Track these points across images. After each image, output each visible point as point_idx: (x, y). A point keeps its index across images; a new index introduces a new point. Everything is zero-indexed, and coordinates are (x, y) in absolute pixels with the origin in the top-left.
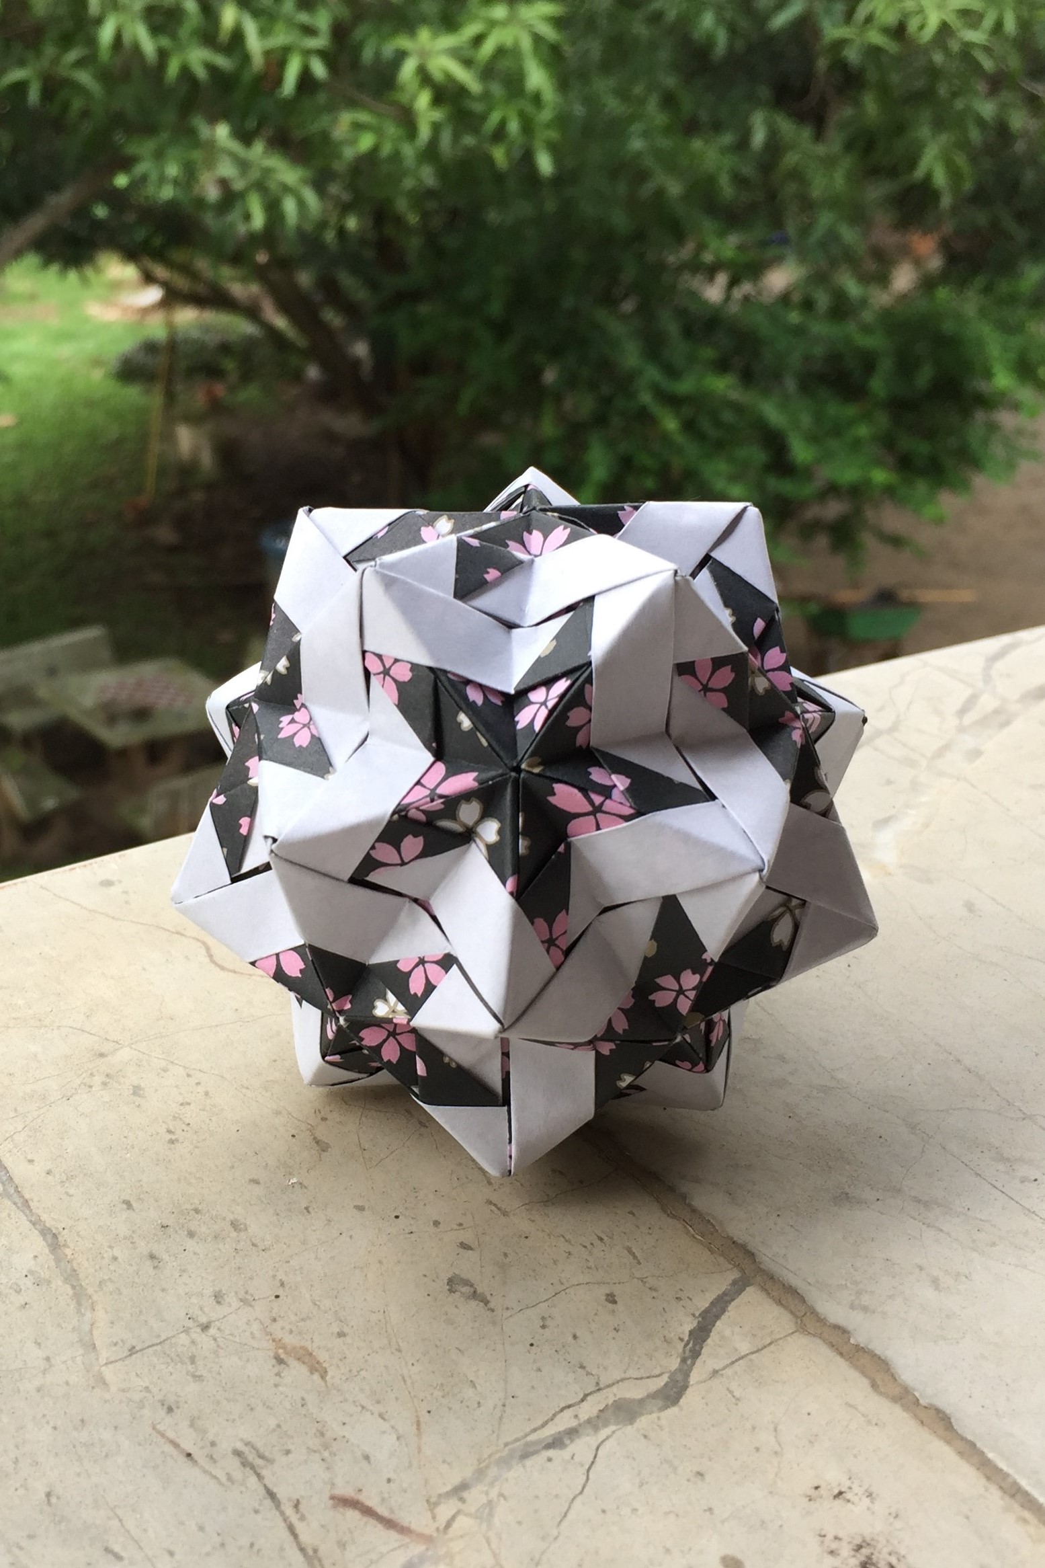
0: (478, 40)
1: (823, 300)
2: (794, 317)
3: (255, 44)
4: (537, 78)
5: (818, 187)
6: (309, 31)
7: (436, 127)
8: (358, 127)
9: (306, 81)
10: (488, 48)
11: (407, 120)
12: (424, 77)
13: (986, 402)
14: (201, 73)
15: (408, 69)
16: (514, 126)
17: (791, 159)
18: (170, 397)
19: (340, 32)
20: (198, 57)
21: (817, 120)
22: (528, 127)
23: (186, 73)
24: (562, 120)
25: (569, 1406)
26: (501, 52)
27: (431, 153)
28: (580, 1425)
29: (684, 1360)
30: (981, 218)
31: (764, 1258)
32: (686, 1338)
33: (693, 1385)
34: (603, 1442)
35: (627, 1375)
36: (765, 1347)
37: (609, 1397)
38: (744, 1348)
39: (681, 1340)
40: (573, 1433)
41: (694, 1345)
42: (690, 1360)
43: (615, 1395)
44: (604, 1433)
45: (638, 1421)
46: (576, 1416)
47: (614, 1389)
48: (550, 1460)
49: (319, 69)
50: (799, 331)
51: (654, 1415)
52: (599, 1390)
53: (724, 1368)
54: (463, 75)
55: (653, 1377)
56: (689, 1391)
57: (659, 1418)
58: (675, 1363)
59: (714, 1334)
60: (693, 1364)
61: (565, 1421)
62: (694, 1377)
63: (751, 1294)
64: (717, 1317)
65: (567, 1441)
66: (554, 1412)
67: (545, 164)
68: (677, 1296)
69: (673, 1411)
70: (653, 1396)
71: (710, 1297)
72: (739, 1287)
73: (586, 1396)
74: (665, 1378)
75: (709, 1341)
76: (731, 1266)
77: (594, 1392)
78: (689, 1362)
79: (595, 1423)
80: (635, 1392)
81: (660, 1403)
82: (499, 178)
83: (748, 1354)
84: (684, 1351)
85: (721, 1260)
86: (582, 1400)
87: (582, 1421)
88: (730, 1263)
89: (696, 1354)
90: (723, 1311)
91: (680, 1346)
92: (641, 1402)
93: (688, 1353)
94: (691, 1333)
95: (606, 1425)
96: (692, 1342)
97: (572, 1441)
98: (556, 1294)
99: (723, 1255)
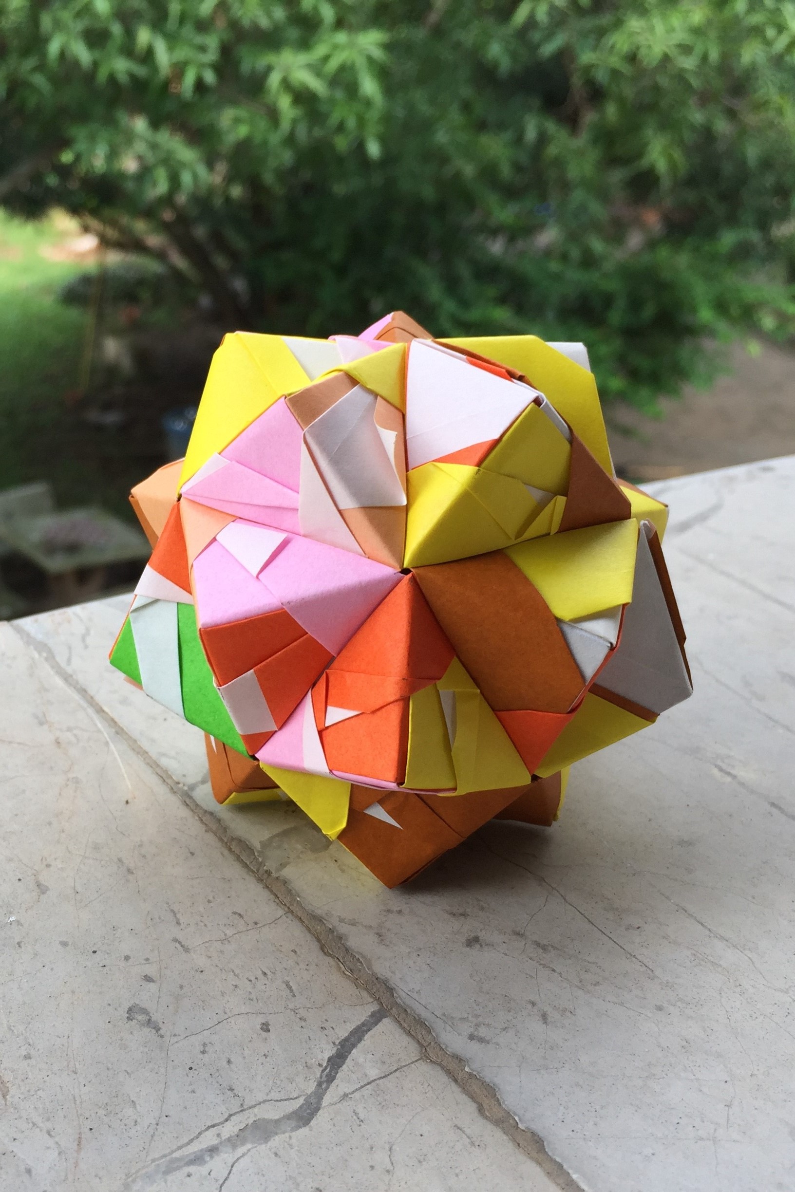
0: (326, 59)
1: (575, 253)
2: (554, 266)
3: (163, 57)
4: (369, 86)
5: (573, 172)
6: (203, 49)
7: (295, 122)
8: (237, 121)
9: (200, 86)
10: (333, 65)
11: (273, 115)
12: (286, 84)
13: (691, 331)
14: (123, 78)
15: (274, 80)
16: (351, 123)
17: (552, 150)
18: (100, 317)
19: (226, 51)
20: (121, 66)
21: (572, 122)
22: (361, 122)
23: (112, 79)
24: (387, 119)
25: (213, 1126)
26: (343, 69)
27: (290, 140)
28: (221, 1143)
29: (320, 1084)
30: (691, 196)
31: (401, 993)
32: (325, 1064)
33: (325, 1106)
34: (238, 1159)
35: (269, 1098)
36: (391, 1073)
37: (248, 1118)
38: (373, 1073)
39: (320, 1065)
40: (213, 1150)
41: (330, 1071)
42: (325, 1084)
43: (256, 1115)
44: (240, 1151)
45: (272, 1140)
46: (219, 1135)
47: (256, 1110)
48: (189, 1176)
49: (210, 77)
50: (557, 277)
51: (287, 1135)
52: (242, 1111)
53: (353, 1092)
54: (316, 85)
55: (291, 1099)
56: (320, 1112)
57: (290, 1137)
58: (311, 1087)
59: (349, 1061)
60: (328, 1088)
61: (209, 1139)
62: (327, 1100)
63: (386, 1025)
64: (354, 1046)
65: (207, 1158)
66: (199, 1131)
67: (374, 149)
68: (323, 1026)
69: (304, 1131)
70: (288, 1117)
71: (350, 1027)
72: (376, 1018)
73: (231, 1115)
74: (301, 1101)
75: (344, 1067)
76: (372, 1000)
77: (238, 1112)
78: (324, 1086)
79: (234, 1141)
80: (272, 1113)
81: (293, 1123)
82: (340, 160)
83: (375, 1080)
84: (321, 1077)
85: (364, 994)
86: (227, 1120)
87: (223, 1138)
88: (371, 997)
89: (331, 1079)
90: (360, 1040)
91: (318, 1071)
92: (277, 1122)
93: (324, 1078)
94: (330, 1059)
95: (243, 1144)
96: (329, 1066)
97: (212, 1157)
98: (219, 1023)
99: (366, 989)
